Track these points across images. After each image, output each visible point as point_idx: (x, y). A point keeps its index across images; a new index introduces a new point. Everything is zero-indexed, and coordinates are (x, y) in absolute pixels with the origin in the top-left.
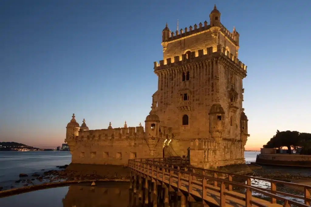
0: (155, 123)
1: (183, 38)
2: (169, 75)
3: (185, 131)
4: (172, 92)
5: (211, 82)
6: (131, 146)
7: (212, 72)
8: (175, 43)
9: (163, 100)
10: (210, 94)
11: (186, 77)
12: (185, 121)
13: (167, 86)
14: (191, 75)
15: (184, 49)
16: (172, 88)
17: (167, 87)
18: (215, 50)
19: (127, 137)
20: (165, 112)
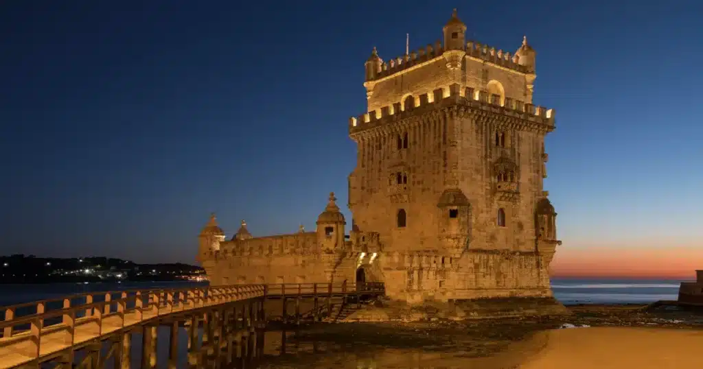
0: (333, 226)
1: (399, 74)
2: (375, 139)
3: (401, 239)
4: (380, 170)
5: (443, 150)
6: (297, 265)
7: (445, 132)
8: (387, 82)
9: (365, 185)
10: (442, 172)
11: (403, 144)
12: (402, 219)
13: (372, 159)
14: (410, 139)
15: (401, 92)
16: (380, 162)
17: (371, 161)
18: (447, 94)
19: (291, 250)
20: (368, 204)
